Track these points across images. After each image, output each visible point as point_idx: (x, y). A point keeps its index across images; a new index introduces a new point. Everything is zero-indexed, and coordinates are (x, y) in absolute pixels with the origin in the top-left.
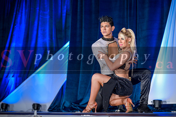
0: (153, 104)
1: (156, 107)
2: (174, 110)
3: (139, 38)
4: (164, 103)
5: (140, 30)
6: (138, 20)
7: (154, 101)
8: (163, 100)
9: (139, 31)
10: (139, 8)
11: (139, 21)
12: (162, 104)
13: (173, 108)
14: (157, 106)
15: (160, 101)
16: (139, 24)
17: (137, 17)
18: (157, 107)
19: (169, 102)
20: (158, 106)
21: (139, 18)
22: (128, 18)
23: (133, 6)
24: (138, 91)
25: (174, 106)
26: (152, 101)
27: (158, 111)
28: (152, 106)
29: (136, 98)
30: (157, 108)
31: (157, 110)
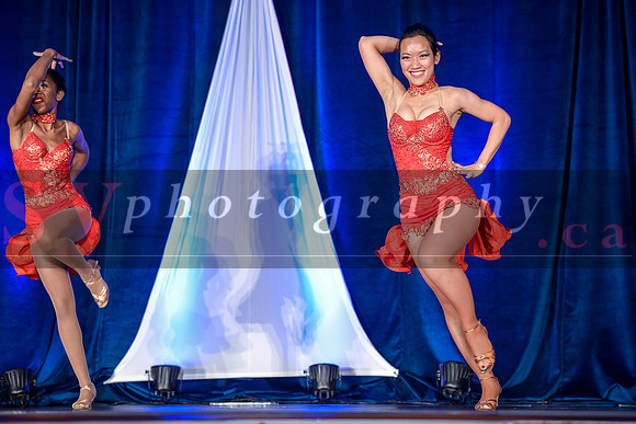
0: (151, 379)
1: (160, 388)
2: (218, 399)
3: (113, 163)
4: (186, 377)
5: (116, 137)
6: (110, 105)
7: (155, 369)
8: (183, 367)
9: (113, 140)
10: (113, 63)
11: (113, 109)
12: (179, 378)
13: (214, 392)
14: (163, 385)
15: (175, 370)
16: (112, 115)
17: (106, 94)
18: (163, 390)
19: (203, 371)
20: (166, 387)
21: (113, 99)
22: (77, 95)
23: (93, 55)
24: (103, 337)
25: (220, 385)
26: (149, 369)
27: (168, 403)
28: (146, 388)
29: (97, 359)
30: (164, 392)
31: (164, 399)
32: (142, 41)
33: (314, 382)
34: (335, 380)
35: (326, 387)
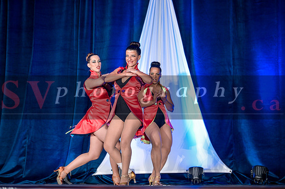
2: (145, 183)
6: (93, 45)
10: (95, 25)
11: (95, 46)
16: (95, 49)
17: (92, 39)
19: (139, 170)
21: (95, 42)
22: (79, 40)
23: (86, 22)
25: (146, 176)
29: (89, 164)
32: (109, 14)
33: (191, 176)
34: (201, 175)
35: (197, 178)
